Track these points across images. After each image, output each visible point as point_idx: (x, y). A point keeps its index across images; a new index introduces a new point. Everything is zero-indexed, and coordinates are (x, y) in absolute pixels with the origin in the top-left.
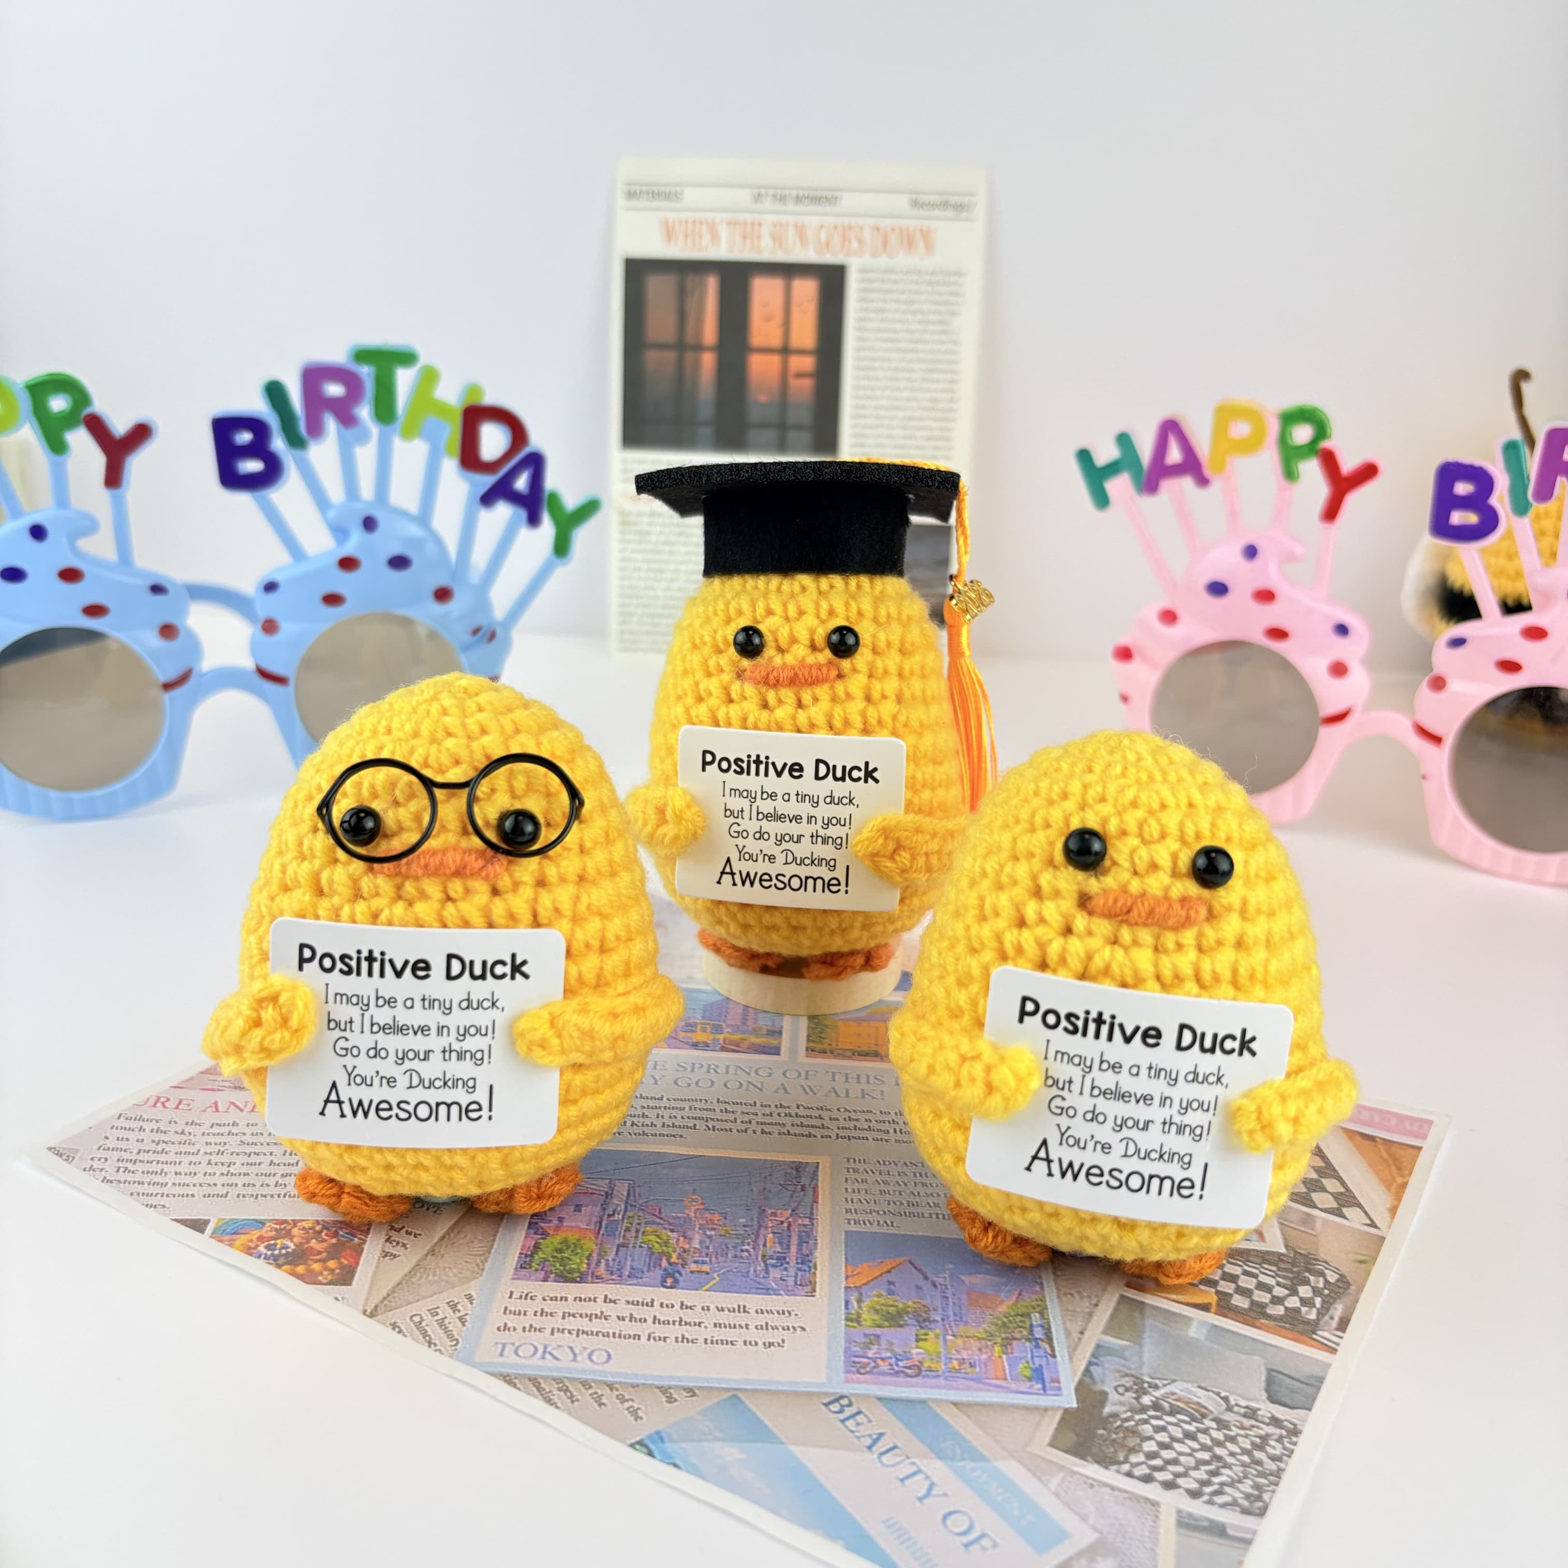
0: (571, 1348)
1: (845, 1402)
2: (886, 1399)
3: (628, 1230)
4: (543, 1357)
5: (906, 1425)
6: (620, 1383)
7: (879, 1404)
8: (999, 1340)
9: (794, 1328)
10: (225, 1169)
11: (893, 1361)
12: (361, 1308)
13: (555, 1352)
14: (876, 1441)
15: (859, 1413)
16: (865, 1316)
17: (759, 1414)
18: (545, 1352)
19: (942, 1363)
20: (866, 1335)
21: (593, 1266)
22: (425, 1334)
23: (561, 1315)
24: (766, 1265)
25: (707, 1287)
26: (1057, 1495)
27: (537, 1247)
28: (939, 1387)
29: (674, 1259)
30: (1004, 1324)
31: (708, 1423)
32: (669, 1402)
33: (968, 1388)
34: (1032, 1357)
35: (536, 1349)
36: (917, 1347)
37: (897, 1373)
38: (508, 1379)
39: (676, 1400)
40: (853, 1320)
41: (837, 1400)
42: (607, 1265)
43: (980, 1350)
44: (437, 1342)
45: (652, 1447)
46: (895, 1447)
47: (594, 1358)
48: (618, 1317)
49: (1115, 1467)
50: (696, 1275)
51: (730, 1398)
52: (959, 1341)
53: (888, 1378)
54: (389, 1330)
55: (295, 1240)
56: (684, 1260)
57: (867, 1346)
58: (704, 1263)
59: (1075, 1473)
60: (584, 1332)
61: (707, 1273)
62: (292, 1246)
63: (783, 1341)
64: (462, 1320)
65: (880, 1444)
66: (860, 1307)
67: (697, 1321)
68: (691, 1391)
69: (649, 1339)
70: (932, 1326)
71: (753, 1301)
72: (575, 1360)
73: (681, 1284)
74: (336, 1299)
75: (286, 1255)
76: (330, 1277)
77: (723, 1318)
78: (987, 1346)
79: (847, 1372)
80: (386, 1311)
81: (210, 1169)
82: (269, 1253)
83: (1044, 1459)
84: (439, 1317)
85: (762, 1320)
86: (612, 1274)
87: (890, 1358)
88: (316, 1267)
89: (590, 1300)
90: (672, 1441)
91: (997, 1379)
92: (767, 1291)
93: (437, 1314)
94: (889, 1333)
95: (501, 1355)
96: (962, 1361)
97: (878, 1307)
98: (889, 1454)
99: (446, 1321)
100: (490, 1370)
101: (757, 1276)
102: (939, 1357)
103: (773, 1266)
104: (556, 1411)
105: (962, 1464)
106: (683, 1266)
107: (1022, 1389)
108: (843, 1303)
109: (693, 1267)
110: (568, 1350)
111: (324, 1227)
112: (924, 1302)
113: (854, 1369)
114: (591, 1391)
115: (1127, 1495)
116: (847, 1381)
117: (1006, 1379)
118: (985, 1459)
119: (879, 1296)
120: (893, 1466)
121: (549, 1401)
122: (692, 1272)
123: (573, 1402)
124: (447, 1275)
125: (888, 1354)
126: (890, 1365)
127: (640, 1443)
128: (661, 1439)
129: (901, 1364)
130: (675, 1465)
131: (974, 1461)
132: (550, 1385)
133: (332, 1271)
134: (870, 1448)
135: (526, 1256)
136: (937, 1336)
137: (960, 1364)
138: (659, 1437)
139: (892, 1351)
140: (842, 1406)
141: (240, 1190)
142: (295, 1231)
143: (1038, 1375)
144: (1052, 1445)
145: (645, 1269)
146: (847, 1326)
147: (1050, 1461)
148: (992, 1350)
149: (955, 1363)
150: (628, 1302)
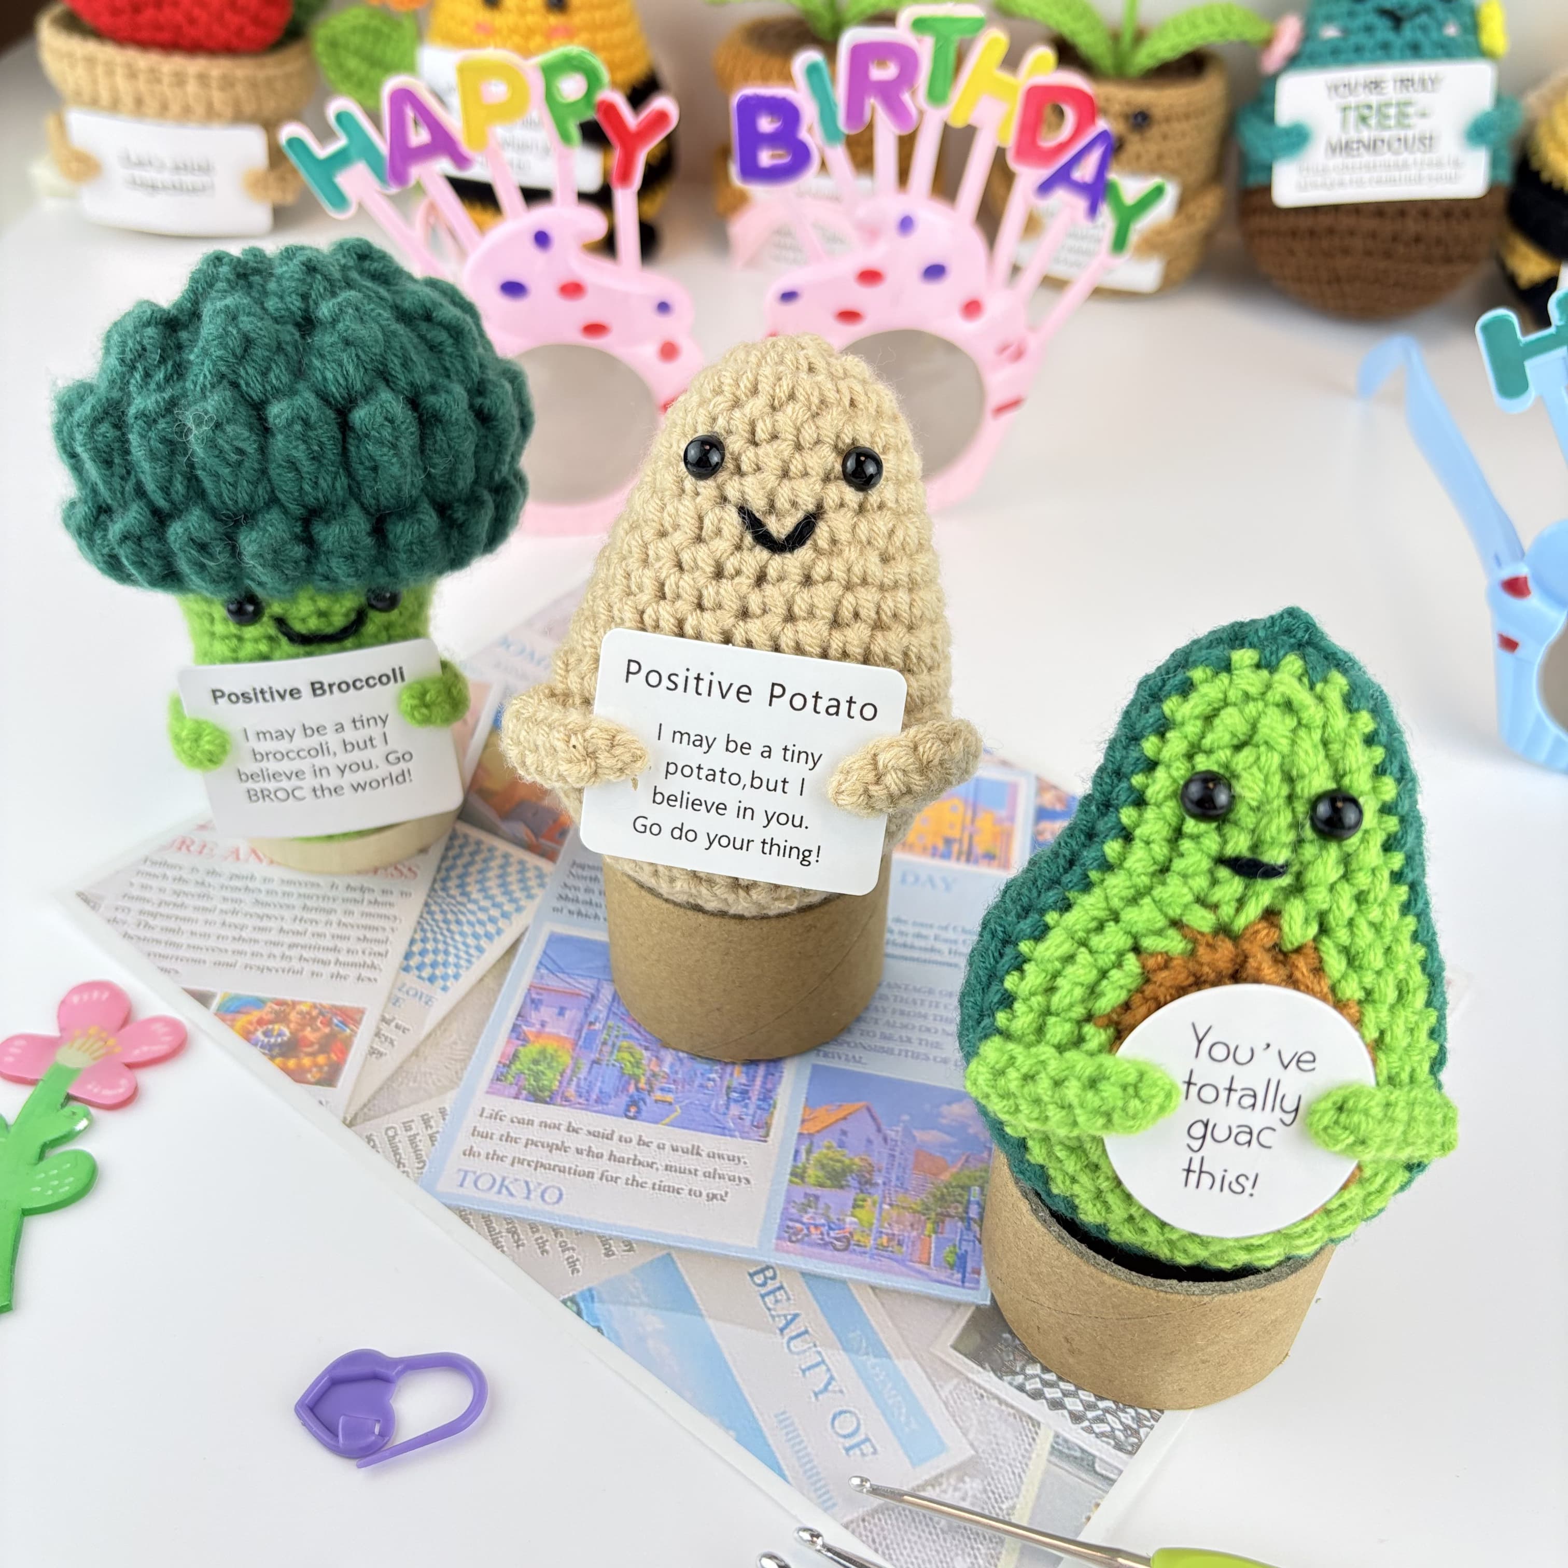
0: (527, 1183)
1: (769, 1273)
2: (809, 1274)
3: (604, 1043)
4: (499, 1192)
5: (821, 1307)
6: (566, 1228)
7: (801, 1280)
8: (933, 1215)
9: (740, 1179)
10: (236, 933)
11: (825, 1229)
12: (342, 1115)
13: (511, 1187)
14: (788, 1324)
15: (781, 1288)
16: (810, 1171)
17: (687, 1279)
18: (502, 1185)
19: (872, 1238)
20: (806, 1195)
21: (565, 1084)
22: (396, 1153)
23: (524, 1141)
24: (729, 1098)
25: (667, 1120)
26: (946, 1404)
27: (515, 1056)
28: (863, 1266)
29: (642, 1085)
30: (943, 1195)
31: (638, 1284)
32: (607, 1255)
33: (890, 1271)
34: (961, 1240)
35: (494, 1180)
36: (853, 1215)
37: (825, 1245)
38: (463, 1215)
39: (613, 1254)
40: (798, 1175)
41: (762, 1271)
42: (578, 1086)
43: (912, 1225)
44: (406, 1162)
45: (582, 1305)
46: (806, 1332)
47: (547, 1197)
48: (577, 1150)
49: (1008, 1378)
50: (660, 1105)
51: (663, 1257)
52: (894, 1213)
53: (817, 1250)
54: (363, 1144)
55: (292, 1026)
56: (651, 1087)
57: (804, 1209)
58: (670, 1091)
59: (968, 1380)
60: (542, 1165)
61: (670, 1104)
62: (287, 1033)
63: (726, 1193)
64: (432, 1138)
65: (792, 1326)
66: (808, 1160)
67: (650, 1161)
68: (629, 1245)
69: (601, 1179)
70: (872, 1190)
71: (709, 1142)
72: (528, 1198)
73: (644, 1114)
74: (321, 1103)
75: (280, 1045)
76: (318, 1076)
77: (678, 1160)
78: (920, 1220)
79: (779, 1238)
80: (365, 1120)
81: (224, 932)
82: (266, 1040)
83: (943, 1362)
84: (412, 1133)
85: (710, 1165)
86: (580, 1096)
87: (823, 1225)
88: (307, 1061)
89: (555, 1127)
90: (601, 1301)
91: (921, 1262)
92: (723, 1131)
93: (411, 1129)
94: (830, 1196)
95: (461, 1185)
96: (892, 1237)
97: (825, 1161)
98: (799, 1339)
99: (418, 1138)
100: (448, 1202)
101: (717, 1111)
102: (871, 1230)
103: (736, 1101)
104: (502, 1255)
105: (865, 1357)
106: (649, 1092)
107: (943, 1278)
108: (792, 1152)
109: (658, 1095)
110: (523, 1185)
111: (321, 1013)
112: (870, 1160)
113: (786, 1235)
114: (537, 1235)
115: (1012, 1411)
116: (777, 1249)
117: (928, 1264)
118: (888, 1356)
119: (829, 1148)
120: (798, 1353)
121: (496, 1244)
122: (656, 1101)
123: (518, 1246)
124: (427, 1083)
125: (823, 1221)
126: (822, 1234)
127: (573, 1300)
128: (592, 1297)
129: (832, 1234)
130: (599, 1330)
131: (875, 1356)
132: (501, 1225)
133: (320, 1067)
134: (782, 1330)
135: (504, 1065)
136: (874, 1203)
137: (889, 1240)
138: (590, 1295)
139: (827, 1218)
140: (766, 1278)
141: (248, 960)
142: (293, 1016)
143: (960, 1263)
144: (955, 1347)
145: (613, 1094)
146: (791, 1181)
147: (948, 1364)
148: (924, 1227)
149: (885, 1239)
150: (589, 1133)
